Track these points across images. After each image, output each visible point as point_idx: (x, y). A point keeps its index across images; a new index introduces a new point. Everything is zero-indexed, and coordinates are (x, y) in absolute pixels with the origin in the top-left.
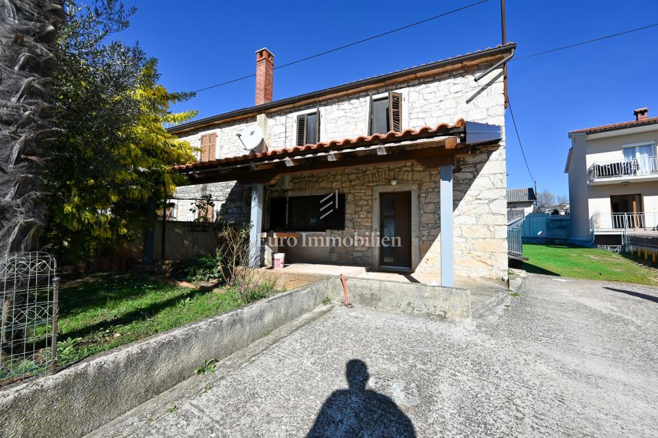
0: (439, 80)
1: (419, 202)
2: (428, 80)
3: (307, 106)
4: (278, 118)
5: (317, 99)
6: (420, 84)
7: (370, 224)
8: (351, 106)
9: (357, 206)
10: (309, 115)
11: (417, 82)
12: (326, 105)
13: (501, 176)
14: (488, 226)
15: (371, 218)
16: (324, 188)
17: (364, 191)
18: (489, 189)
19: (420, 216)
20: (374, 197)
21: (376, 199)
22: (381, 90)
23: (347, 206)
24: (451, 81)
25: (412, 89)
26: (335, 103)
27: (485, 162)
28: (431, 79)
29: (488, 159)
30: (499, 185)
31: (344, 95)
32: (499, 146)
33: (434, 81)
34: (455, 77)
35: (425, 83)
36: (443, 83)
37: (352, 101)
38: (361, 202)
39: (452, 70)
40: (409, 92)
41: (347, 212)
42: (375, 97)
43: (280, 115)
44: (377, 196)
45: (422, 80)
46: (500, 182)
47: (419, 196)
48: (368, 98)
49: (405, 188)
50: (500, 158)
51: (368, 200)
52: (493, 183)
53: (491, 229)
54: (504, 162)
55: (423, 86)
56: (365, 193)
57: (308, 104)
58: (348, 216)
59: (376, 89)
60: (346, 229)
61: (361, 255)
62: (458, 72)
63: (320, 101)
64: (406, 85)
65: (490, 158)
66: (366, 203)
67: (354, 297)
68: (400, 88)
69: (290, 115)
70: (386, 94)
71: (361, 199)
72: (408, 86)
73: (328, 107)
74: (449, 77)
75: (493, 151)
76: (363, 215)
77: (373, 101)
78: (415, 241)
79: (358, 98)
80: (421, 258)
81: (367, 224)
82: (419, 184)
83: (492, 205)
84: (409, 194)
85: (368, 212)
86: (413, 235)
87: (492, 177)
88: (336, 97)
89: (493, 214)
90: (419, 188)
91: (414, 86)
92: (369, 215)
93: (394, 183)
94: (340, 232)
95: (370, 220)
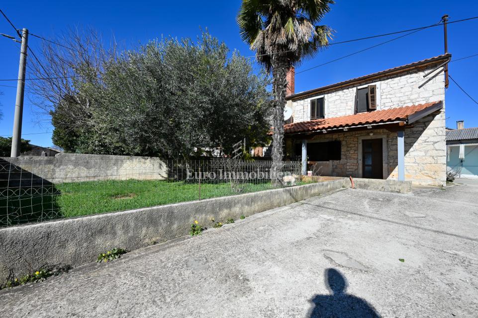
0: (400, 76)
1: (388, 144)
2: (393, 76)
3: (317, 95)
4: (299, 101)
5: (322, 91)
6: (388, 79)
7: (356, 157)
8: (343, 93)
9: (348, 147)
10: (318, 99)
11: (386, 78)
12: (328, 93)
13: (442, 129)
14: (433, 157)
15: (357, 154)
16: (328, 138)
17: (352, 139)
18: (434, 136)
19: (388, 152)
20: (359, 142)
21: (360, 143)
22: (362, 84)
23: (342, 147)
24: (408, 76)
25: (383, 82)
26: (334, 92)
27: (431, 121)
28: (395, 76)
29: (433, 119)
30: (441, 133)
31: (339, 88)
32: (440, 112)
33: (397, 77)
34: (411, 73)
35: (391, 78)
36: (403, 77)
37: (344, 91)
38: (351, 145)
39: (409, 70)
40: (381, 84)
41: (342, 150)
42: (359, 87)
43: (300, 100)
44: (360, 141)
45: (389, 77)
46: (441, 132)
47: (387, 141)
48: (355, 89)
49: (379, 137)
50: (442, 118)
51: (355, 144)
52: (436, 133)
53: (436, 158)
54: (444, 121)
55: (390, 80)
56: (353, 140)
57: (317, 93)
58: (342, 153)
59: (359, 83)
60: (342, 160)
61: (351, 173)
62: (413, 71)
63: (324, 92)
64: (378, 80)
65: (435, 118)
66: (353, 146)
68: (375, 82)
69: (306, 100)
70: (366, 86)
71: (351, 144)
72: (380, 81)
73: (329, 95)
74: (407, 74)
75: (436, 115)
76: (352, 152)
77: (358, 90)
78: (385, 166)
79: (348, 89)
80: (389, 175)
81: (354, 157)
82: (387, 135)
83: (435, 145)
84: (381, 140)
85: (355, 150)
86: (384, 162)
87: (436, 130)
88: (334, 89)
89: (436, 150)
90: (388, 137)
91: (384, 80)
92: (356, 152)
93: (371, 134)
94: (338, 161)
95: (356, 155)
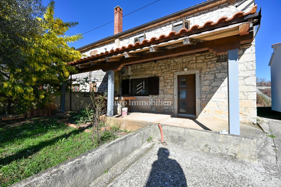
0: (212, 11)
1: (200, 79)
2: (205, 11)
3: (139, 33)
4: (125, 40)
5: (144, 29)
6: (201, 14)
7: (172, 92)
8: (162, 31)
9: (165, 82)
10: (140, 37)
11: (199, 13)
12: (148, 31)
13: (252, 63)
14: (243, 93)
15: (173, 89)
16: (148, 74)
17: (169, 75)
18: (244, 71)
19: (201, 87)
20: (175, 78)
21: (176, 79)
22: (178, 20)
23: (160, 83)
24: (220, 10)
25: (196, 17)
26: (153, 30)
27: (242, 55)
28: (207, 11)
29: (243, 53)
30: (251, 68)
31: (158, 25)
32: (251, 45)
33: (209, 11)
34: (222, 8)
35: (203, 13)
36: (214, 12)
37: (162, 28)
38: (168, 81)
39: (220, 4)
40: (194, 19)
41: (160, 86)
42: (175, 24)
44: (176, 77)
45: (202, 12)
46: (251, 67)
47: (200, 77)
48: (171, 26)
49: (192, 72)
50: (252, 52)
51: (171, 80)
52: (247, 67)
53: (246, 94)
54: (255, 55)
55: (202, 15)
56: (170, 76)
57: (139, 32)
58: (160, 88)
59: (175, 20)
60: (160, 95)
61: (168, 108)
62: (224, 5)
63: (145, 30)
64: (192, 15)
65: (245, 53)
66: (170, 81)
67: (167, 138)
68: (189, 18)
70: (181, 22)
71: (167, 79)
72: (194, 16)
73: (150, 33)
74: (219, 8)
75: (246, 49)
76: (169, 87)
77: (174, 27)
78: (198, 101)
79: (165, 26)
80: (201, 110)
81: (171, 92)
82: (200, 70)
83: (246, 80)
84: (194, 76)
85: (171, 86)
86: (197, 98)
87: (246, 64)
88: (154, 27)
89: (247, 85)
90: (200, 72)
91: (197, 16)
92: (172, 87)
93: (186, 70)
94: (157, 96)
95: (172, 90)
